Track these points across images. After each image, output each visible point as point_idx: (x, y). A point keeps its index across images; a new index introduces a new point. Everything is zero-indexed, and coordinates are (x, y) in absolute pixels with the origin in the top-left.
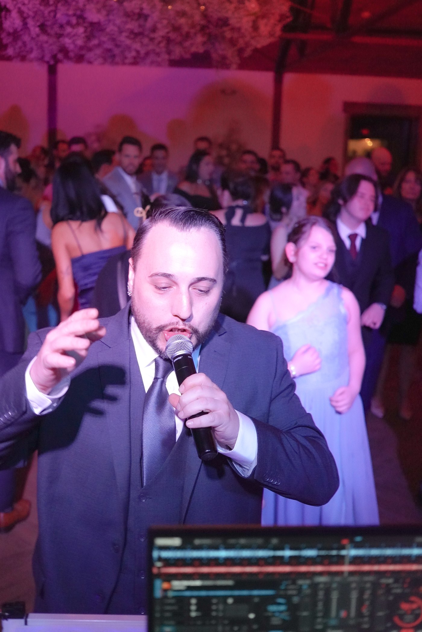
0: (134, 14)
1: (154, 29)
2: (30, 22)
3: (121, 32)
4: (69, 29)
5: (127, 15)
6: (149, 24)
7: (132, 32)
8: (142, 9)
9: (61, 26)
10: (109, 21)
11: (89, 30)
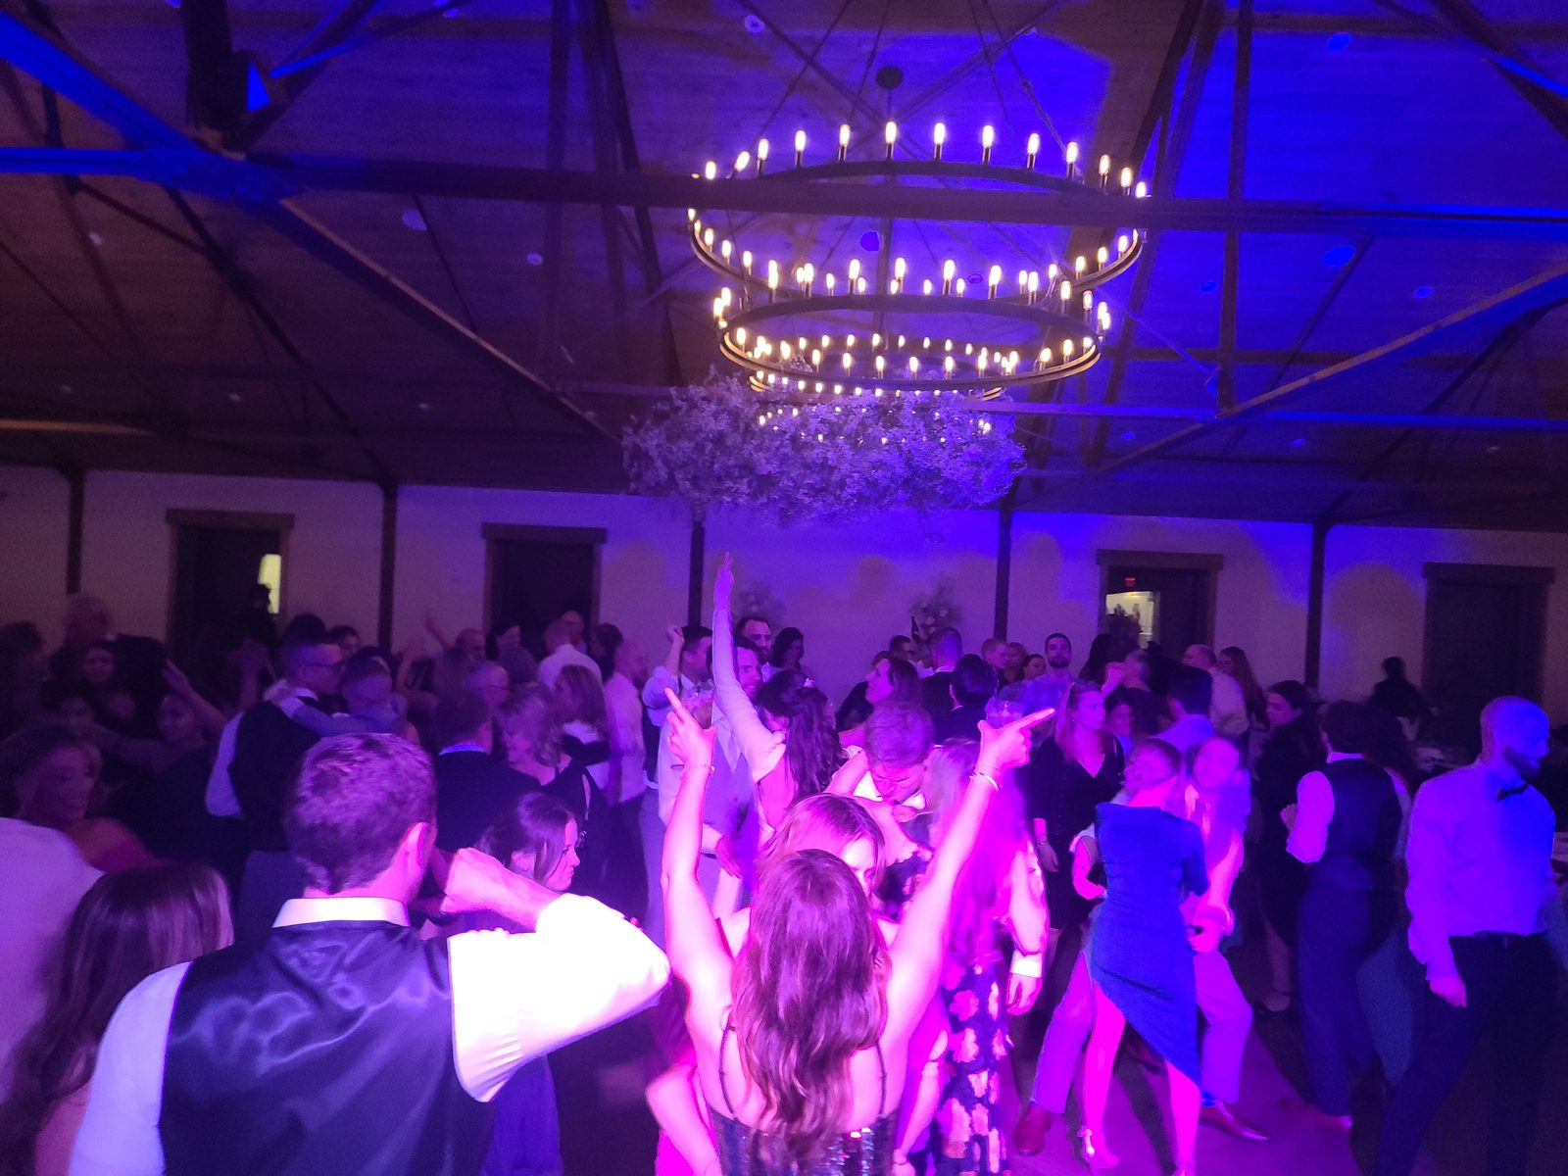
0: (816, 465)
1: (842, 485)
2: (679, 475)
3: (797, 487)
4: (729, 483)
5: (807, 466)
6: (835, 477)
7: (812, 486)
8: (826, 459)
9: (719, 478)
10: (782, 473)
11: (755, 484)
